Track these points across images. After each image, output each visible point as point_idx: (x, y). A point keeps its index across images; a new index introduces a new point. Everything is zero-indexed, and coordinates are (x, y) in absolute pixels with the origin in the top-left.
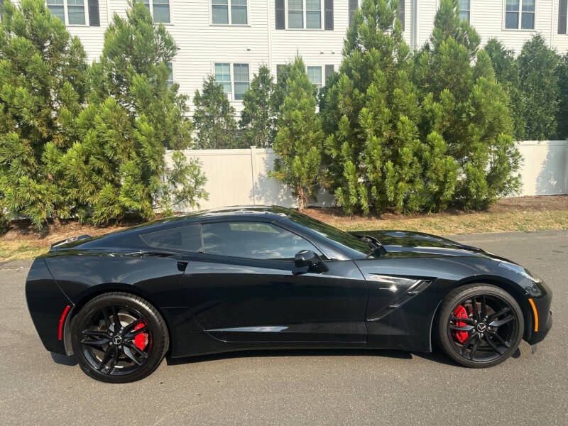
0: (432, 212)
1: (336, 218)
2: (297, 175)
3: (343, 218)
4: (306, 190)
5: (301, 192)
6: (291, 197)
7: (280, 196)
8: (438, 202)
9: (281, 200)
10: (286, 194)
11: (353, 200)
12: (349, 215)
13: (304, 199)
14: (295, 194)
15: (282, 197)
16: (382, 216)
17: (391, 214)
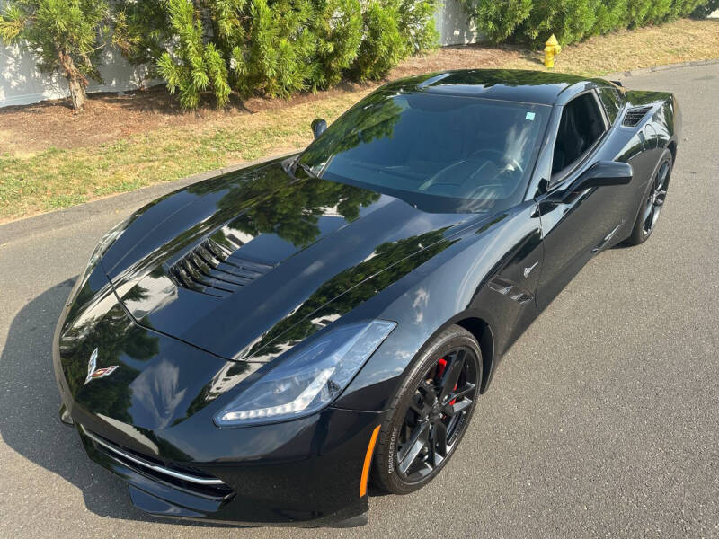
0: (319, 89)
1: (167, 117)
2: (61, 25)
3: (181, 117)
4: (78, 60)
5: (71, 66)
6: (37, 74)
7: (7, 75)
8: (329, 72)
9: (14, 83)
10: (24, 70)
11: (201, 79)
12: (189, 109)
13: (80, 80)
14: (46, 69)
15: (15, 77)
16: (247, 104)
17: (260, 100)
